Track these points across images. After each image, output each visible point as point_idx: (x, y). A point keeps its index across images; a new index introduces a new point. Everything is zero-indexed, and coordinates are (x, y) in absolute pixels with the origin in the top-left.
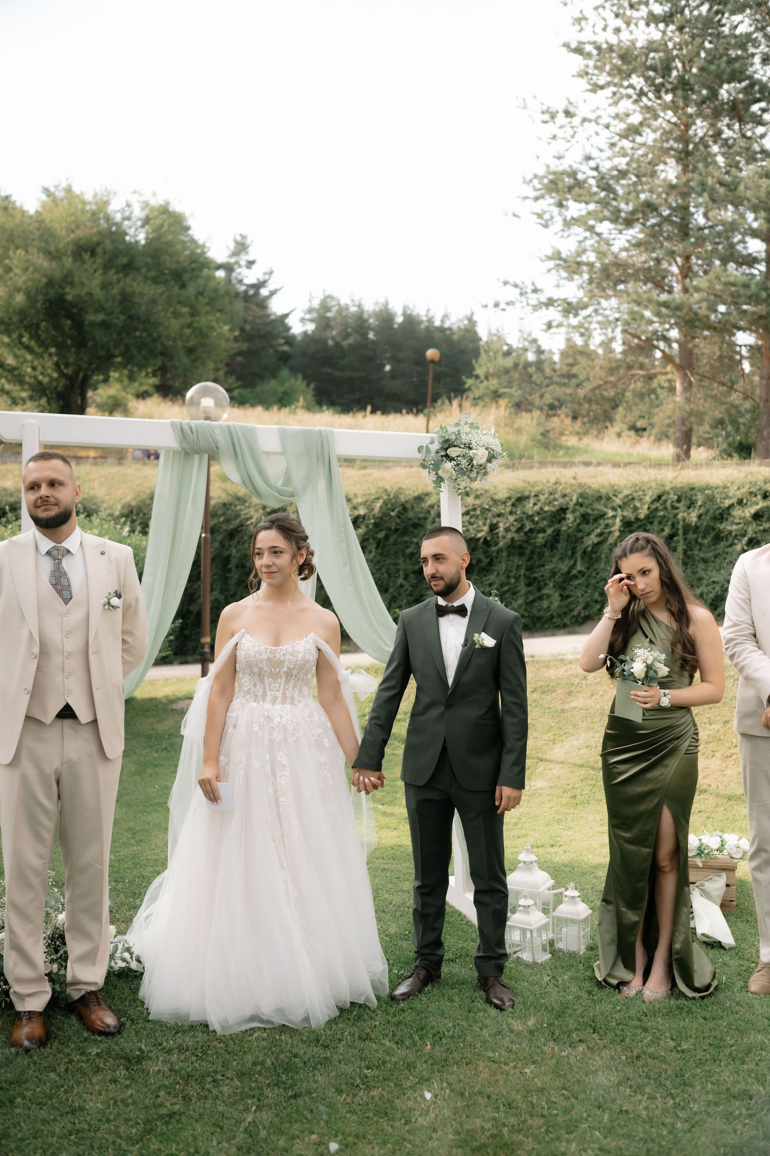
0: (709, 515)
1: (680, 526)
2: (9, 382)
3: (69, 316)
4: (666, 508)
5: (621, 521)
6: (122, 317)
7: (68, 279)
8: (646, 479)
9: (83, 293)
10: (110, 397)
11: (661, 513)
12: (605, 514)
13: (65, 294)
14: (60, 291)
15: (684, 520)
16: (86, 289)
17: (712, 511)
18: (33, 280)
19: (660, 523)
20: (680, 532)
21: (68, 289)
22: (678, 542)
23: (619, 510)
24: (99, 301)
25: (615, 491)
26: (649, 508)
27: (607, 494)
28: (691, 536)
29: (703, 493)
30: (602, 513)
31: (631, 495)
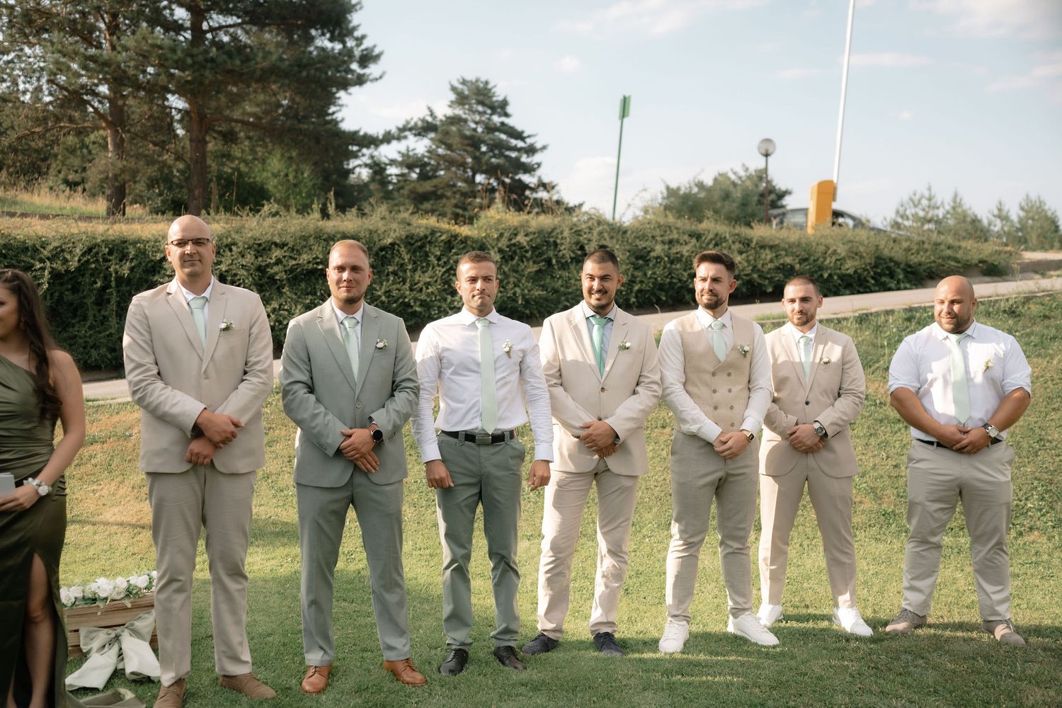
0: (141, 267)
1: (113, 279)
4: (97, 261)
5: (50, 273)
8: (76, 231)
11: (93, 266)
12: (33, 265)
15: (116, 273)
17: (144, 264)
20: (113, 284)
22: (110, 294)
23: (48, 263)
25: (43, 242)
26: (79, 260)
27: (34, 245)
28: (124, 288)
29: (134, 247)
30: (29, 265)
31: (61, 247)
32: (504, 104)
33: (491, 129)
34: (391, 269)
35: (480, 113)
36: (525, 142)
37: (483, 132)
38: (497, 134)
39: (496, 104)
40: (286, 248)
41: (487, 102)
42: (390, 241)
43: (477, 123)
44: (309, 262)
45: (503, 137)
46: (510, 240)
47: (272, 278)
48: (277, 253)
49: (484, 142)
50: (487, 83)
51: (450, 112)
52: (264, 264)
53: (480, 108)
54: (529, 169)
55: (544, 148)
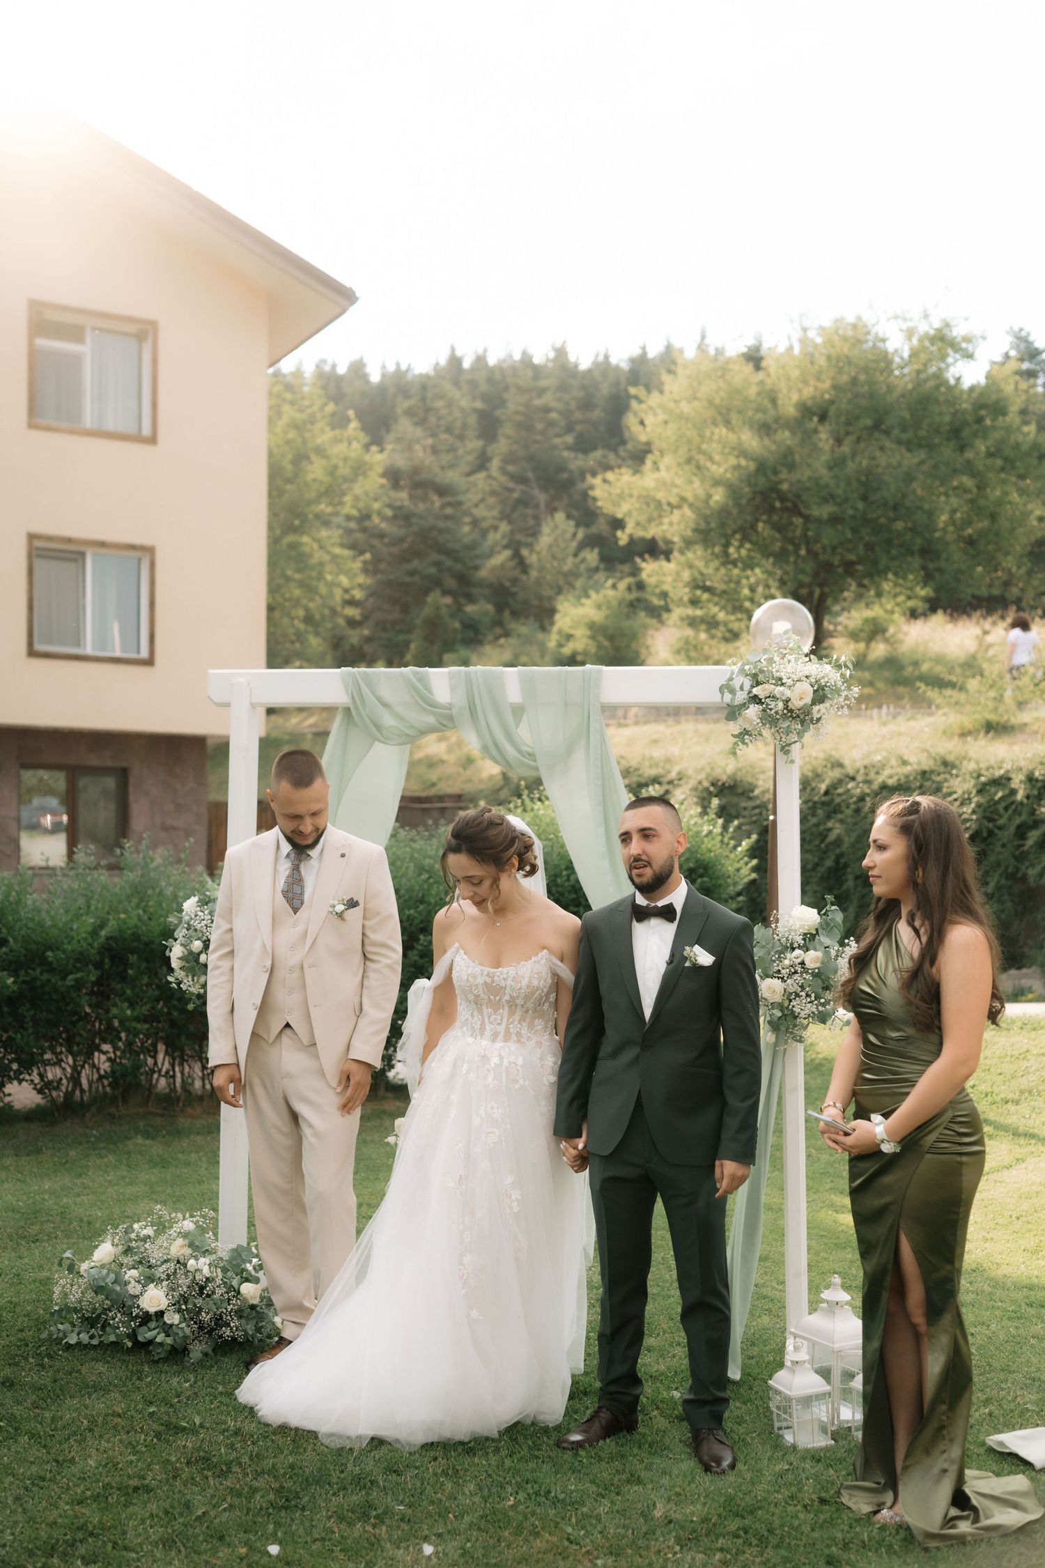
2: (723, 608)
3: (796, 511)
6: (860, 505)
7: (787, 460)
9: (805, 478)
10: (866, 621)
13: (780, 482)
14: (774, 478)
16: (808, 473)
18: (737, 467)
21: (784, 475)
24: (827, 486)
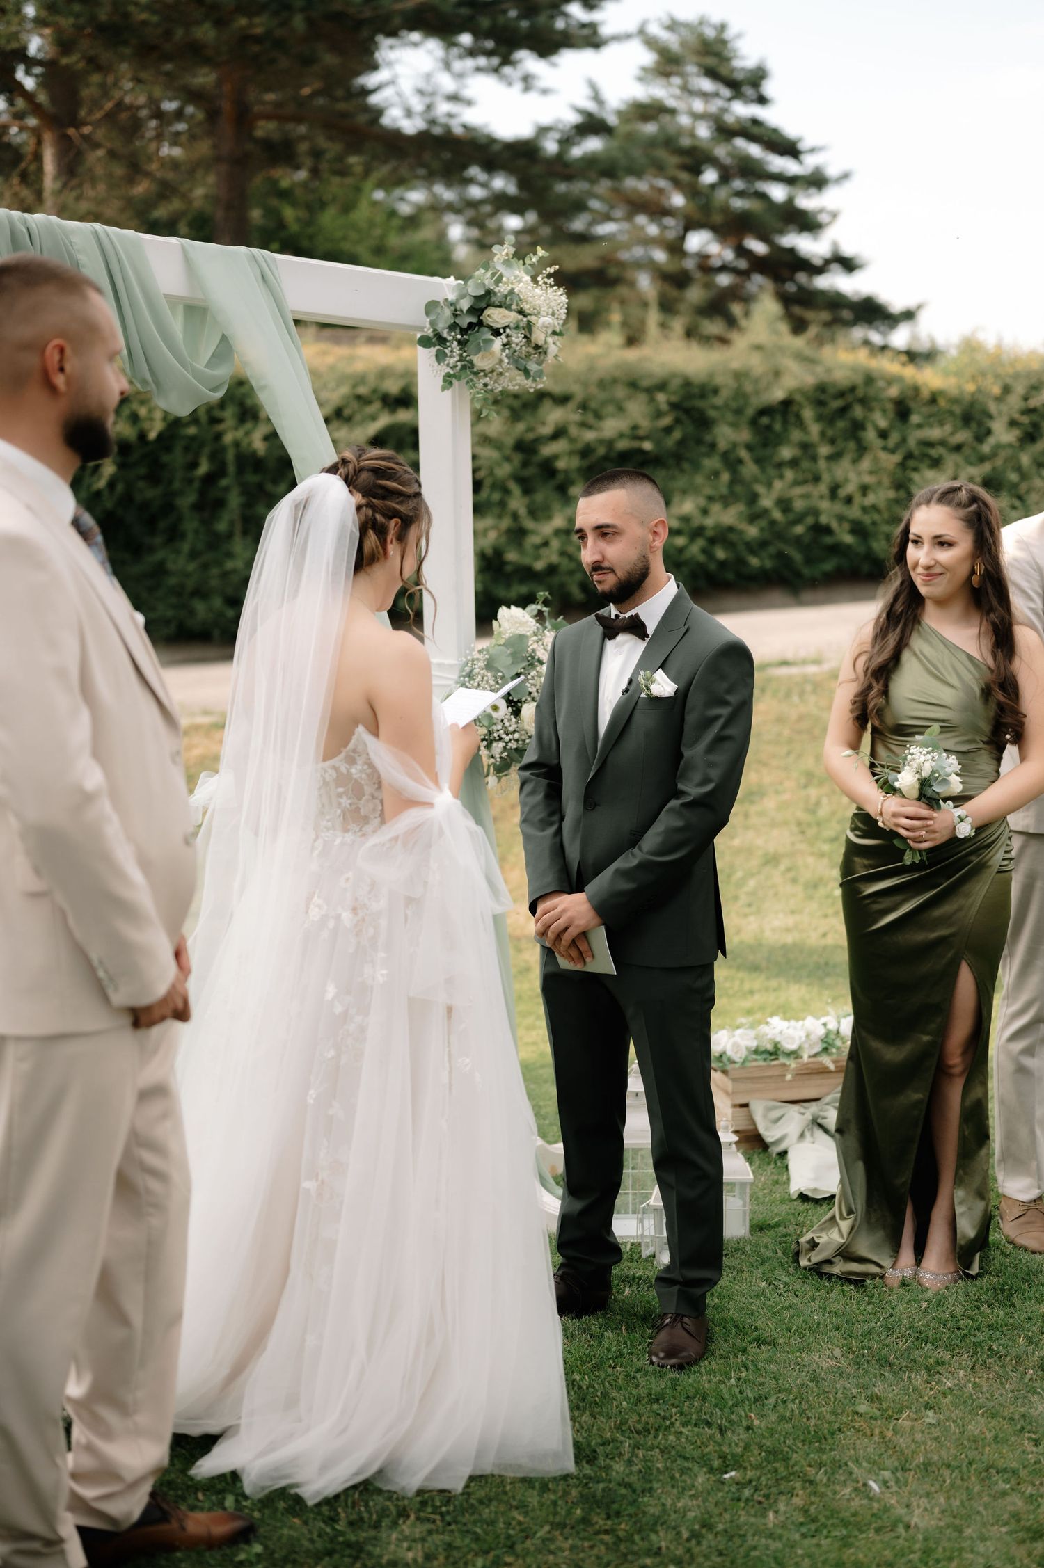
1: (230, 456)
11: (192, 430)
19: (187, 449)
20: (231, 468)
22: (227, 489)
28: (252, 478)
32: (757, 77)
33: (725, 132)
34: (786, 453)
35: (705, 95)
36: (801, 162)
37: (713, 139)
38: (740, 143)
39: (739, 76)
40: (571, 405)
41: (724, 71)
42: (778, 394)
43: (697, 117)
44: (621, 436)
45: (755, 150)
46: (1026, 399)
47: (548, 469)
48: (553, 416)
49: (714, 162)
50: (722, 27)
51: (641, 92)
52: (530, 436)
53: (707, 85)
54: (808, 223)
55: (845, 176)
